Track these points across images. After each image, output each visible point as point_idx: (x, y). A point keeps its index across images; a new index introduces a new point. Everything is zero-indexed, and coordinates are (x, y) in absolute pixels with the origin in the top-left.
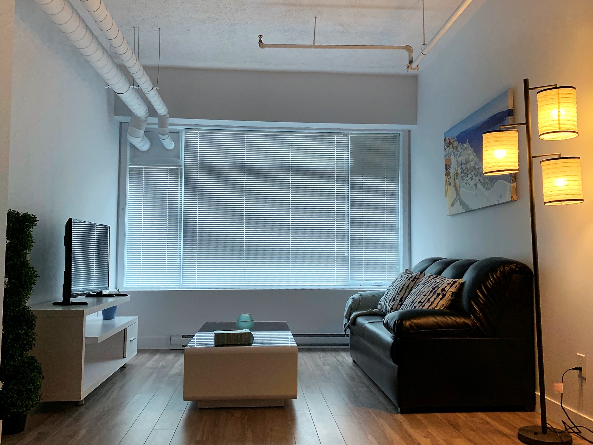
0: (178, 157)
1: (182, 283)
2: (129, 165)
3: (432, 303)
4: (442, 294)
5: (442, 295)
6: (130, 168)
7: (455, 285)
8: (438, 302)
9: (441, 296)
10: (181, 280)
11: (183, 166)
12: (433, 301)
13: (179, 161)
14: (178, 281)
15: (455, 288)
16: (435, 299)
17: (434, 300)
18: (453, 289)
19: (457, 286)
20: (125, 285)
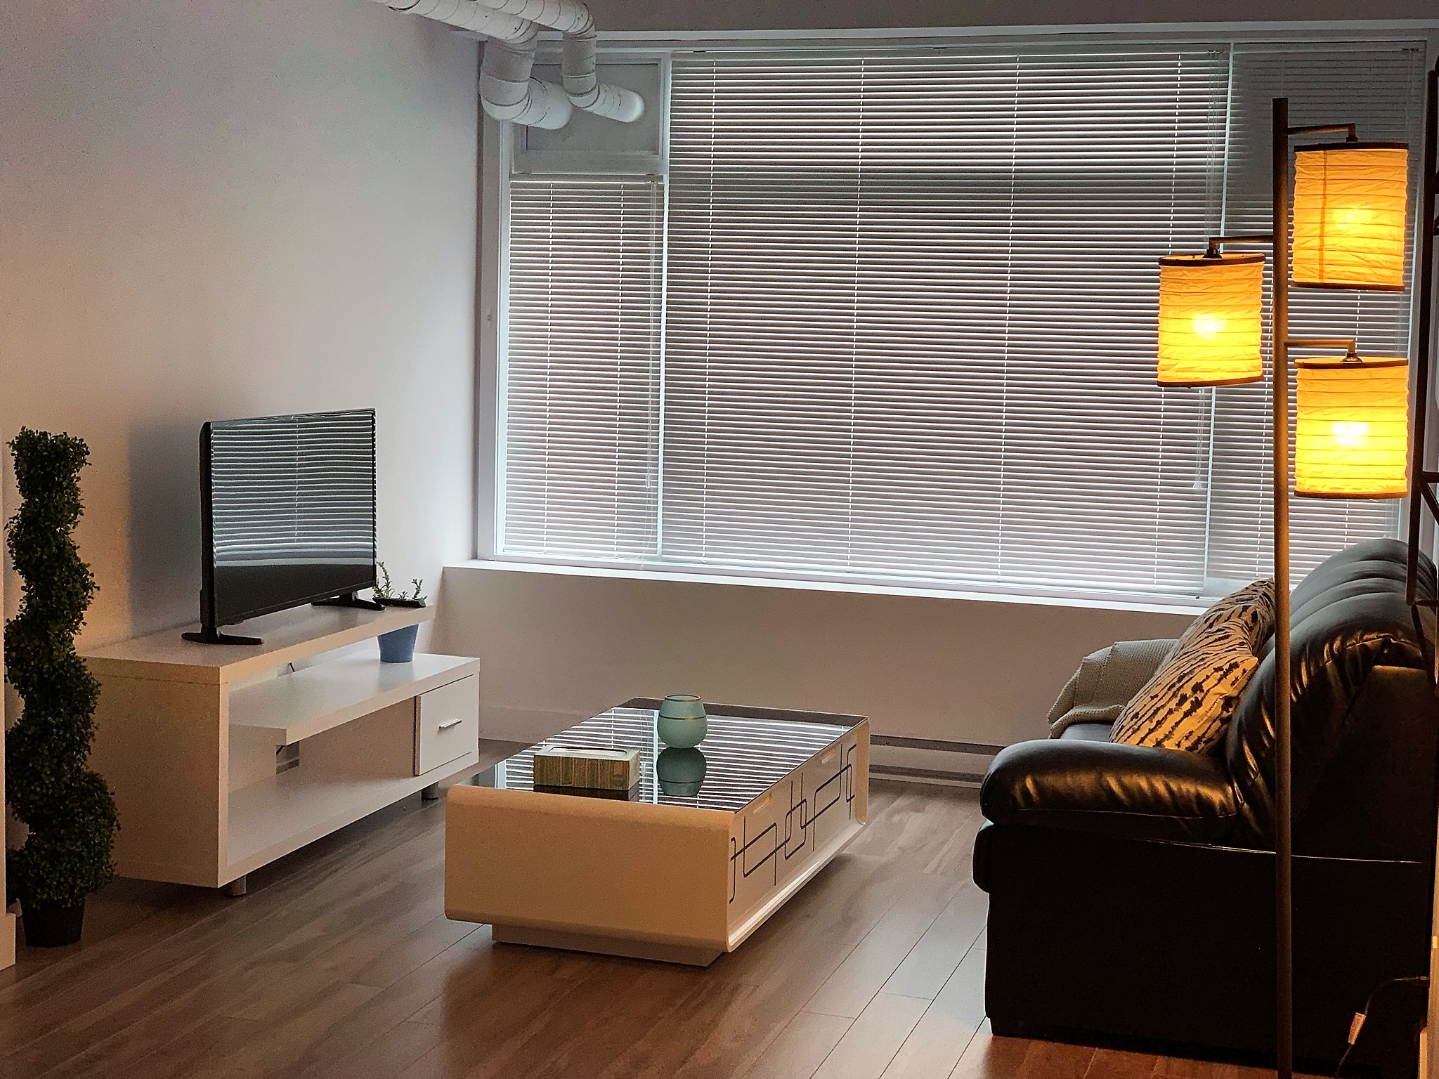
0: (655, 149)
1: (663, 553)
2: (511, 176)
3: (1159, 723)
4: (1194, 699)
5: (1192, 702)
6: (513, 186)
7: (1231, 677)
8: (1177, 724)
9: (1187, 706)
10: (660, 545)
11: (666, 178)
12: (1163, 719)
13: (658, 159)
14: (651, 546)
15: (1233, 684)
16: (1171, 712)
17: (1166, 715)
18: (1226, 689)
19: (1237, 679)
20: (500, 548)
